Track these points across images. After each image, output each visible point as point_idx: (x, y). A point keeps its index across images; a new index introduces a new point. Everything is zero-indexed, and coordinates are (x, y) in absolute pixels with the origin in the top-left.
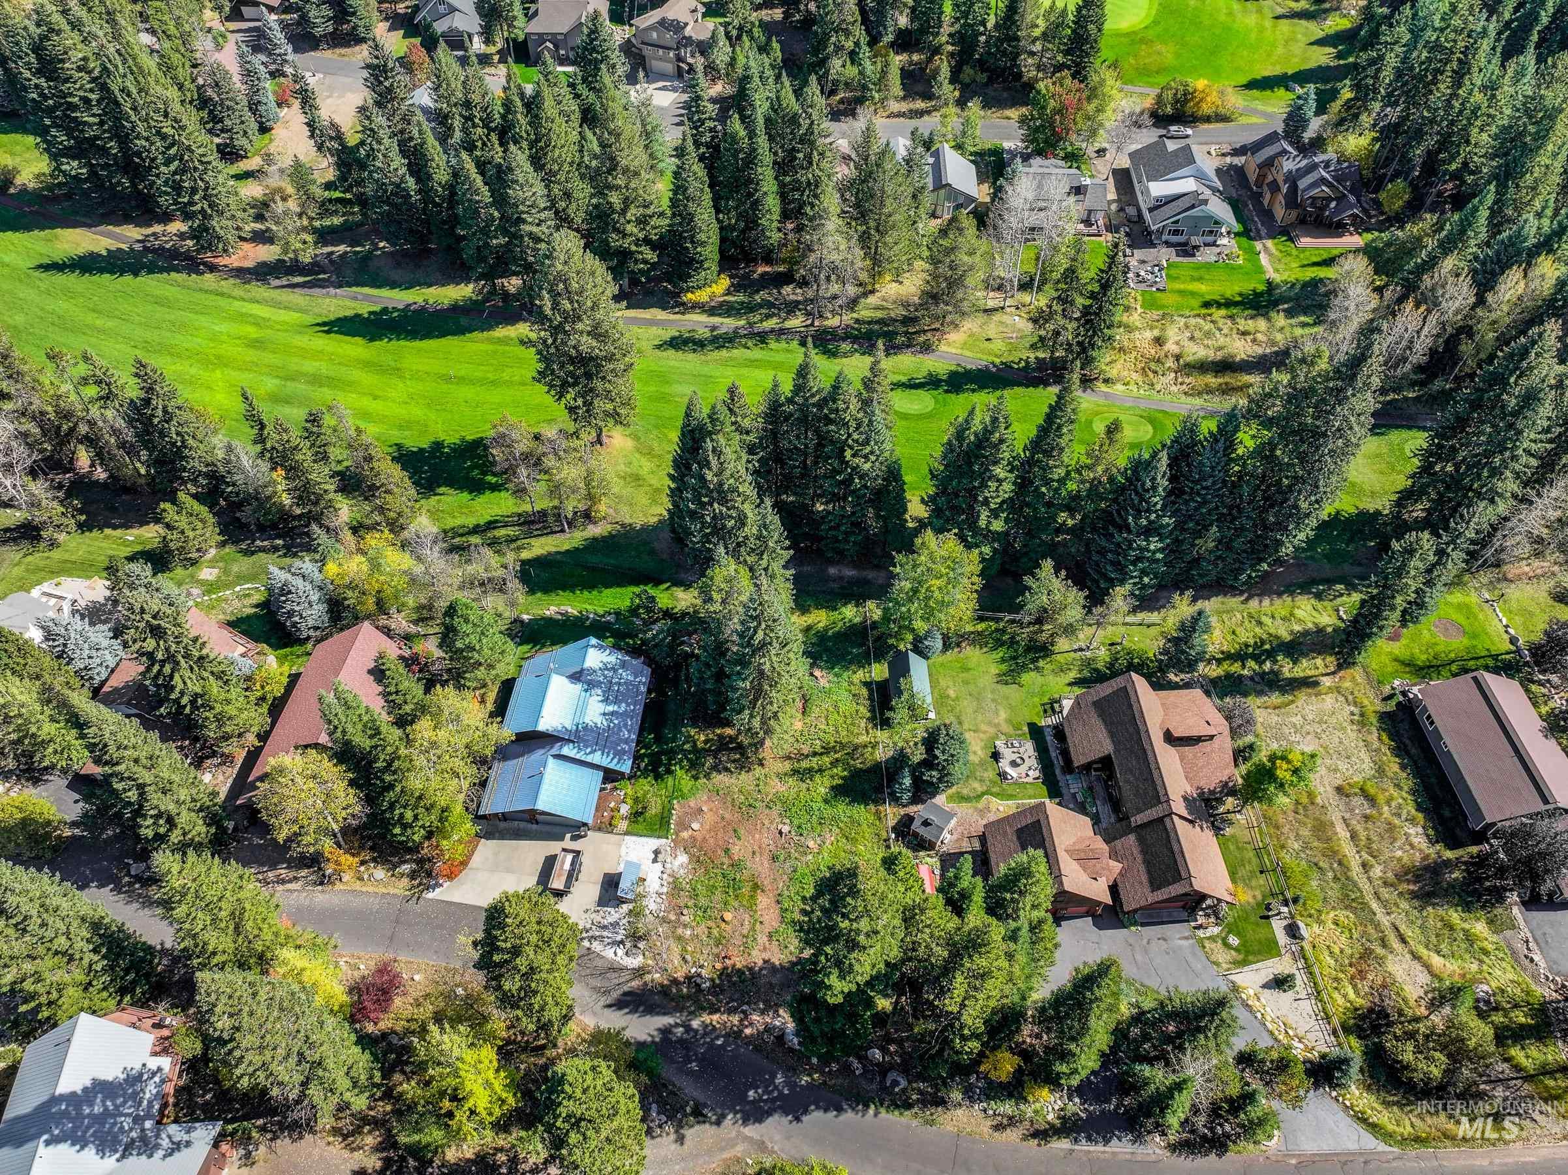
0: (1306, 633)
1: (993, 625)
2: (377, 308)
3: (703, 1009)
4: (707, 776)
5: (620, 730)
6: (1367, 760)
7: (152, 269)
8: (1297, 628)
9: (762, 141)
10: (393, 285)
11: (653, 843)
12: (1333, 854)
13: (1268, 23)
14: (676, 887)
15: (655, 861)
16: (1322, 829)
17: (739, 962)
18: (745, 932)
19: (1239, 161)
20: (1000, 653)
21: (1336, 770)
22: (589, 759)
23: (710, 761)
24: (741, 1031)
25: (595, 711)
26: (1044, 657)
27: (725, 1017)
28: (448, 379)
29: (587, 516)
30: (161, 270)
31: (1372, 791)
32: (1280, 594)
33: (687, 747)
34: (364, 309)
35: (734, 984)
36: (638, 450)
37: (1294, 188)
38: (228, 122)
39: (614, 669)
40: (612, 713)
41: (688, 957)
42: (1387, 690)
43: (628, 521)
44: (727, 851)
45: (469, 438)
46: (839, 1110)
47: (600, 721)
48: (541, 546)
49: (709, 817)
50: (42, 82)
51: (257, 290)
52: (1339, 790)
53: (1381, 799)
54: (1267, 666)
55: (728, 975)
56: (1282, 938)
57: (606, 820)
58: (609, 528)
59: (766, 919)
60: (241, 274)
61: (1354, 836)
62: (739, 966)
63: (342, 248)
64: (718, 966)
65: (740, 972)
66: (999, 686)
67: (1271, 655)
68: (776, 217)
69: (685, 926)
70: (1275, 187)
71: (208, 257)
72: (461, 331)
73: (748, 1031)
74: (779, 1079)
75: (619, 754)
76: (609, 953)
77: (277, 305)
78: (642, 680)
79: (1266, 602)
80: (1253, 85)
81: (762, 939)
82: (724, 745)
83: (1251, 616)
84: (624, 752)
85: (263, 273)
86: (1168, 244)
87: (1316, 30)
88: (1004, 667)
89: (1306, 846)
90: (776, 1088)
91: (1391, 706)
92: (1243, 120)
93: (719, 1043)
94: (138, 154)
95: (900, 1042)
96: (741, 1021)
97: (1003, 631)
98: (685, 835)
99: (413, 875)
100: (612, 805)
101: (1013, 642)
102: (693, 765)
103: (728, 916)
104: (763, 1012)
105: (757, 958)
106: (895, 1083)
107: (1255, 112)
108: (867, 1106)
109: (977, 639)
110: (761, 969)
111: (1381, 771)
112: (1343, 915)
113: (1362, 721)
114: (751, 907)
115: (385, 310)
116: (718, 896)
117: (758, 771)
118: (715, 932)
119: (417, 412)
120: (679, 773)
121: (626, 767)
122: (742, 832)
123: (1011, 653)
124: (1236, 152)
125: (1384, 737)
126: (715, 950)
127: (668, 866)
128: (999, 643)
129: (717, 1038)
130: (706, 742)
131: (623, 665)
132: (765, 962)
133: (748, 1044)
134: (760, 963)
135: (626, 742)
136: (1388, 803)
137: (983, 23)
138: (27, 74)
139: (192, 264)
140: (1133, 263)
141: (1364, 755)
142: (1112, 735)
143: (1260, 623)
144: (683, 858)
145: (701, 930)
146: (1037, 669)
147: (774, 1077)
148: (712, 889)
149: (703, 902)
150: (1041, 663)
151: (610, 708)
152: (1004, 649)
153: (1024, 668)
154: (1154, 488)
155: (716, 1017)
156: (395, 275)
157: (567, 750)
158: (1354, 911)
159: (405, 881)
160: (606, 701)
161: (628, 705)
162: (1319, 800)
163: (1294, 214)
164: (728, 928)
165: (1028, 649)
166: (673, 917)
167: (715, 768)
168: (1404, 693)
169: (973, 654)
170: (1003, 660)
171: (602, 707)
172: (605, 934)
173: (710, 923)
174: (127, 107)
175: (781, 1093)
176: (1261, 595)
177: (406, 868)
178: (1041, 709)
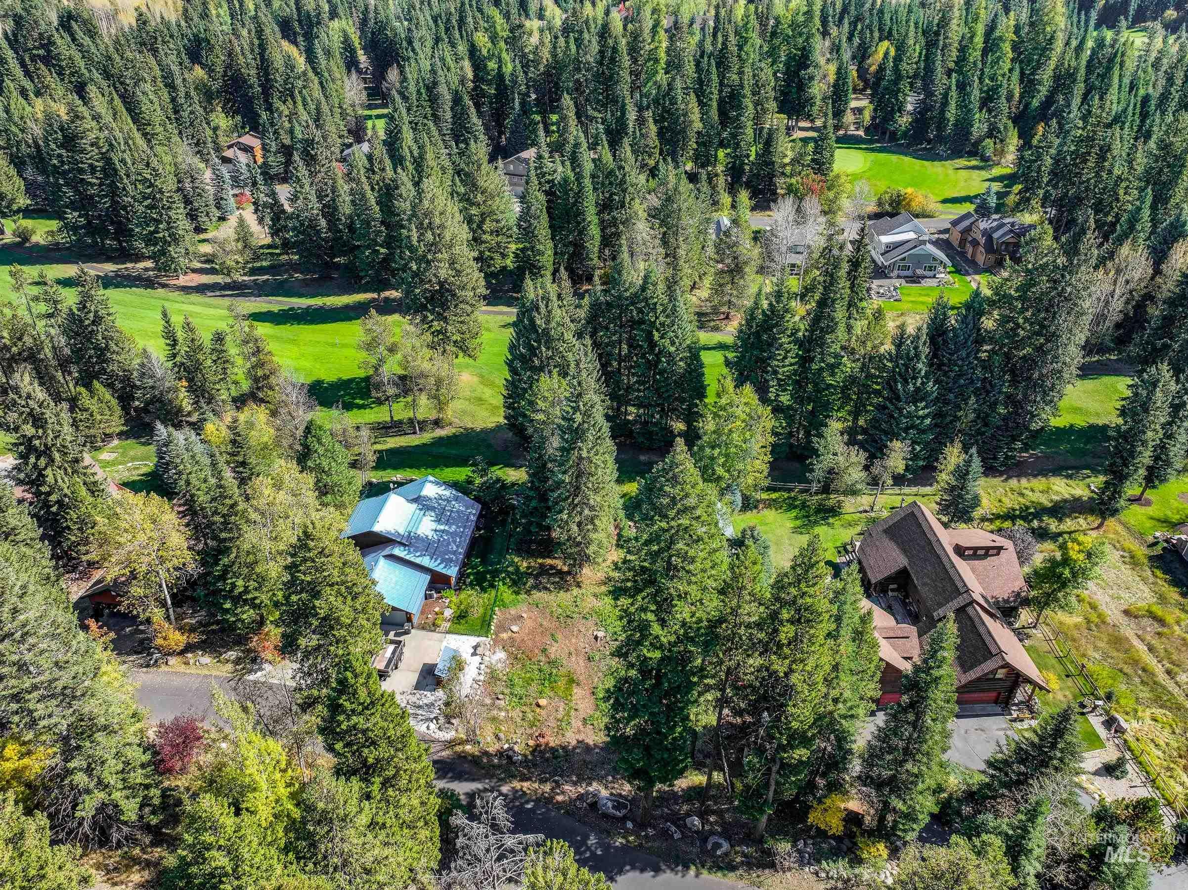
0: (1065, 501)
1: (786, 495)
2: (286, 308)
3: (514, 777)
4: (528, 592)
5: (449, 544)
6: (1147, 590)
7: (117, 286)
8: (1056, 498)
9: (587, 182)
10: (300, 296)
11: (473, 640)
12: (1135, 662)
13: (951, 172)
14: (493, 677)
15: (474, 654)
16: (1118, 641)
17: (553, 741)
18: (560, 716)
19: (945, 236)
20: (794, 513)
21: (1119, 598)
22: (418, 561)
23: (531, 582)
24: (553, 798)
25: (427, 527)
26: (833, 516)
27: (536, 785)
28: (334, 345)
29: (437, 423)
30: (125, 287)
31: (1160, 613)
32: (1035, 476)
33: (510, 569)
34: (275, 308)
35: (547, 760)
36: (482, 383)
37: (990, 239)
38: (196, 204)
39: (448, 501)
40: (443, 531)
41: (502, 735)
42: (1150, 539)
43: (470, 425)
44: (544, 651)
45: (345, 378)
46: (657, 870)
47: (430, 534)
48: (393, 443)
49: (529, 623)
50: (63, 152)
51: (195, 297)
52: (1126, 612)
53: (1170, 619)
54: (1035, 524)
55: (541, 751)
56: (1102, 732)
57: (430, 621)
58: (454, 431)
59: (580, 706)
60: (186, 289)
61: (1151, 649)
62: (552, 744)
63: (266, 277)
64: (531, 743)
65: (553, 750)
66: (795, 535)
67: (1037, 515)
68: (597, 244)
69: (500, 709)
70: (975, 243)
71: (164, 280)
72: (350, 319)
73: (560, 798)
74: (592, 841)
75: (448, 562)
76: (422, 728)
77: (209, 306)
78: (473, 511)
79: (1024, 481)
80: (945, 201)
81: (576, 723)
82: (544, 571)
83: (1012, 490)
84: (451, 560)
85: (201, 289)
86: (899, 277)
87: (985, 174)
88: (798, 523)
89: (1106, 656)
90: (588, 848)
91: (1158, 550)
92: (943, 217)
93: (529, 806)
94: (124, 208)
95: (720, 813)
96: (552, 789)
97: (795, 499)
98: (505, 636)
99: (237, 661)
100: (437, 609)
101: (804, 506)
102: (515, 583)
103: (543, 702)
104: (575, 784)
105: (571, 738)
106: (718, 846)
107: (951, 213)
108: (687, 867)
109: (770, 504)
110: (574, 748)
111: (1162, 599)
112: (1159, 712)
113: (1133, 561)
114: (567, 698)
115: (292, 309)
116: (534, 688)
117: (575, 591)
118: (530, 716)
119: (306, 364)
120: (502, 587)
121: (452, 572)
122: (559, 636)
123: (803, 513)
124: (940, 232)
125: (1158, 573)
126: (529, 731)
127: (486, 659)
128: (792, 507)
129: (527, 802)
130: (528, 568)
131: (456, 499)
132: (579, 742)
133: (559, 809)
134: (574, 743)
135: (454, 553)
136: (1178, 623)
137: (748, 156)
138: (53, 146)
139: (149, 283)
140: (873, 286)
141: (1141, 586)
142: (905, 551)
143: (1022, 495)
144: (501, 655)
145: (516, 714)
146: (828, 524)
147: (586, 837)
148: (528, 682)
149: (518, 690)
150: (831, 520)
151: (442, 527)
152: (797, 510)
153: (816, 523)
154: (917, 355)
155: (526, 784)
156: (303, 290)
157: (398, 551)
158: (1170, 709)
159: (229, 667)
160: (438, 521)
161: (458, 527)
162: (1109, 620)
163: (992, 258)
164: (543, 712)
165: (818, 511)
166: (488, 701)
167: (536, 587)
168: (1167, 541)
169: (770, 515)
170: (796, 518)
171: (434, 526)
172: (420, 712)
173: (524, 708)
174: (122, 173)
175: (593, 854)
176: (1019, 476)
177: (232, 655)
178: (835, 551)
